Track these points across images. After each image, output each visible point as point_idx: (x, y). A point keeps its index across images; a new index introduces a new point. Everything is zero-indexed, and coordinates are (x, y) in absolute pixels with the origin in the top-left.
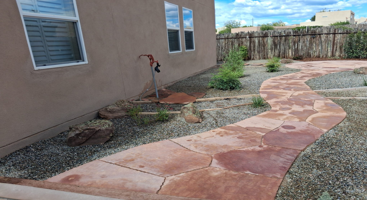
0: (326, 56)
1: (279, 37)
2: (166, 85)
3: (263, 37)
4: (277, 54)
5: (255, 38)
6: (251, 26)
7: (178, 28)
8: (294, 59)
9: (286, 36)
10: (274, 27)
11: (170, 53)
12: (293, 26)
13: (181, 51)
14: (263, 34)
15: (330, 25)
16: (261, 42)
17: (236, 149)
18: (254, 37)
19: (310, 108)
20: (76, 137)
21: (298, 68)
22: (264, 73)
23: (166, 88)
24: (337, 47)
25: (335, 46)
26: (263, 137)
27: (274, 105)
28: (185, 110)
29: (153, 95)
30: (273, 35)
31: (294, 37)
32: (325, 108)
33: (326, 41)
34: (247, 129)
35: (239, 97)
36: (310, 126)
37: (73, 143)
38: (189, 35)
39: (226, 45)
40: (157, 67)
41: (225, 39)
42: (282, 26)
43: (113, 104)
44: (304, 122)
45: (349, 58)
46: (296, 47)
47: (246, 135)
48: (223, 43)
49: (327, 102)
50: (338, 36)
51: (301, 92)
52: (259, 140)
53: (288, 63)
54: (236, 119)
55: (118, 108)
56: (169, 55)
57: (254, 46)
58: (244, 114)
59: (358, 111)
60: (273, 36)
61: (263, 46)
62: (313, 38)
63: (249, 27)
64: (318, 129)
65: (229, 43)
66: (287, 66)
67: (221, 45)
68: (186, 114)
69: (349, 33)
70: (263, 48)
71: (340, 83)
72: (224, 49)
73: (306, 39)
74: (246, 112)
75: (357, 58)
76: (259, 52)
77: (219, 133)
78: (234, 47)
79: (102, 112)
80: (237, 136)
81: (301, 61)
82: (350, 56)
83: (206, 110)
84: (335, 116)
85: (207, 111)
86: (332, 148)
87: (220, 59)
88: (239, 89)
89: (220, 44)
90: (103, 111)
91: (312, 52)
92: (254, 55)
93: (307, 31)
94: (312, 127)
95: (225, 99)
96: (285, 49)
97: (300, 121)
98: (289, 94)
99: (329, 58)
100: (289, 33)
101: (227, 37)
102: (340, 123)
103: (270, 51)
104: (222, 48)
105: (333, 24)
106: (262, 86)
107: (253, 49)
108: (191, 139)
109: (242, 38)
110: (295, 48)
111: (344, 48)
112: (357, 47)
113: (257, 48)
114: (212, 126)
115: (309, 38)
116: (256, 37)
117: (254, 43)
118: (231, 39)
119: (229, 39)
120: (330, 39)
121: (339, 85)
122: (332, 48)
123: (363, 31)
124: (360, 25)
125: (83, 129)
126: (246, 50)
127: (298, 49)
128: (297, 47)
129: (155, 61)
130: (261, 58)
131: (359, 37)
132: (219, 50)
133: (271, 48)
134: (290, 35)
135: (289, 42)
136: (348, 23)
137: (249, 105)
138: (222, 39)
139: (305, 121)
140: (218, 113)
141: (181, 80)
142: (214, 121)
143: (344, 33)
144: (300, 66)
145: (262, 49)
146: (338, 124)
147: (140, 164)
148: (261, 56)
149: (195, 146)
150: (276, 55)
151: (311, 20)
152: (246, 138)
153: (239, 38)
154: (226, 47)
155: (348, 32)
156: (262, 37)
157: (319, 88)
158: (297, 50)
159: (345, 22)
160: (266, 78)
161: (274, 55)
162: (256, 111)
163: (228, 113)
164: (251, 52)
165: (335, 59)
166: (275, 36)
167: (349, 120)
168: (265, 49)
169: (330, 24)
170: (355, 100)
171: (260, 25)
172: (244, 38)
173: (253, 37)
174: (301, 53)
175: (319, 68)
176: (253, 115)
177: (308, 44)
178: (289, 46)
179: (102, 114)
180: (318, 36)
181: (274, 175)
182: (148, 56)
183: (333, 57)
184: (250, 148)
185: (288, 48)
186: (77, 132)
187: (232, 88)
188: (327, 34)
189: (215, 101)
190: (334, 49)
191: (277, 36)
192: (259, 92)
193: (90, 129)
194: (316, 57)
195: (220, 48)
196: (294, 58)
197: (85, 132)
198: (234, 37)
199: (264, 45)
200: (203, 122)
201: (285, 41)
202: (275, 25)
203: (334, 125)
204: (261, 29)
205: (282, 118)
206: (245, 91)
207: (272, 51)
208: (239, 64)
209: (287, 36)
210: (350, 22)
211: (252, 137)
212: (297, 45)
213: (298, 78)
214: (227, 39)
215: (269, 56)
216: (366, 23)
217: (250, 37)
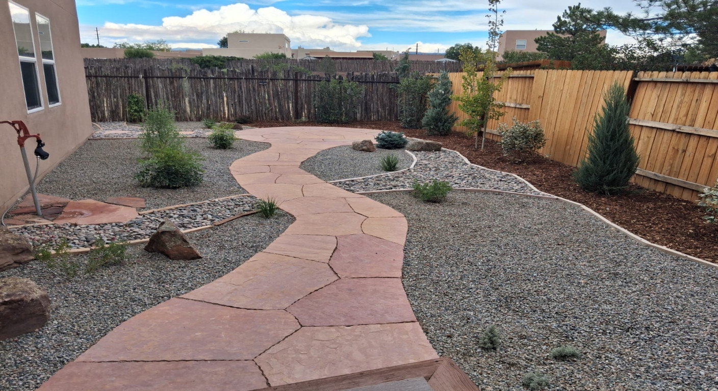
0: (288, 118)
1: (202, 79)
3: (173, 78)
4: (202, 111)
5: (155, 79)
7: (34, 60)
9: (216, 78)
10: (153, 53)
11: (28, 112)
13: (43, 107)
14: (171, 72)
15: (255, 57)
24: (302, 104)
25: (299, 102)
26: (330, 266)
30: (190, 75)
31: (231, 82)
33: (285, 92)
40: (39, 147)
45: (324, 123)
46: (236, 101)
50: (301, 86)
56: (28, 116)
57: (157, 96)
60: (191, 78)
62: (263, 85)
70: (173, 99)
73: (252, 86)
78: (114, 94)
91: (264, 111)
93: (251, 72)
96: (216, 102)
100: (221, 74)
103: (188, 105)
105: (259, 55)
109: (128, 78)
110: (234, 103)
115: (256, 84)
116: (157, 77)
117: (156, 88)
120: (290, 89)
122: (295, 105)
129: (31, 134)
133: (190, 101)
134: (223, 77)
135: (223, 90)
136: (283, 56)
139: (363, 232)
143: (311, 80)
150: (200, 113)
151: (219, 44)
153: (122, 77)
155: (317, 79)
156: (169, 78)
158: (237, 106)
159: (280, 54)
166: (194, 78)
173: (152, 78)
174: (247, 112)
177: (256, 95)
178: (223, 98)
180: (271, 83)
182: (13, 124)
183: (299, 120)
185: (222, 101)
188: (285, 80)
190: (298, 106)
192: (244, 190)
194: (271, 120)
199: (176, 94)
201: (215, 89)
207: (192, 105)
209: (219, 78)
212: (238, 97)
216: (312, 58)
217: (145, 77)
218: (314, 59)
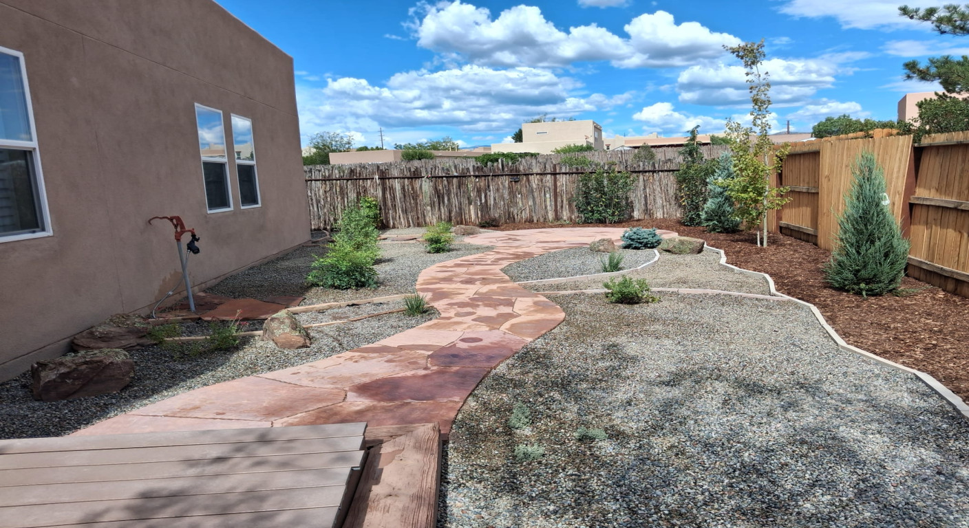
0: (545, 219)
1: (444, 178)
2: (203, 285)
3: (412, 178)
4: (445, 214)
5: (393, 180)
6: (377, 148)
7: (225, 160)
8: (483, 226)
9: (460, 177)
10: (435, 153)
11: (209, 212)
12: (476, 150)
13: (232, 208)
14: (410, 171)
15: (554, 152)
16: (408, 190)
17: (385, 376)
18: (391, 178)
19: (507, 310)
20: (59, 380)
21: (490, 245)
22: (422, 254)
23: (204, 291)
24: (562, 201)
25: (559, 200)
26: (429, 356)
27: (446, 310)
28: (275, 324)
29: (184, 306)
30: (431, 174)
31: (477, 180)
32: (532, 309)
33: (541, 189)
34: (401, 348)
35: (377, 299)
36: (507, 336)
37: (53, 394)
38: (246, 174)
39: (328, 195)
40: (192, 242)
41: (324, 180)
42: (452, 149)
43: (105, 323)
44: (497, 331)
45: (587, 223)
46: (483, 201)
47: (400, 357)
48: (319, 190)
49: (536, 299)
50: (561, 180)
51: (494, 287)
52: (423, 362)
53: (469, 234)
54: (376, 336)
55: (118, 330)
56: (208, 216)
57: (394, 198)
58: (392, 327)
59: (585, 311)
60: (432, 177)
61: (413, 197)
62: (515, 182)
63: (372, 149)
64: (518, 338)
65: (334, 190)
66: (468, 240)
67: (315, 194)
68: (278, 333)
69: (582, 173)
70: (412, 202)
71: (563, 269)
72: (322, 203)
73: (502, 183)
74: (395, 324)
75: (602, 222)
76: (405, 211)
77: (351, 359)
78: (348, 199)
79: (82, 340)
80: (385, 359)
81: (495, 230)
82: (588, 218)
83: (314, 325)
84: (548, 320)
85: (315, 327)
86: (537, 362)
87: (316, 227)
88: (375, 285)
89: (313, 192)
90: (83, 337)
91: (515, 212)
92: (394, 219)
93: (500, 166)
94: (510, 336)
95: (348, 305)
96: (461, 204)
97: (490, 330)
98: (471, 291)
99: (550, 224)
100: (466, 171)
101: (329, 176)
102: (554, 328)
103: (429, 208)
104: (318, 202)
105: (559, 149)
106: (420, 279)
107: (392, 205)
108: (299, 371)
109: (363, 179)
110: (481, 203)
111: (575, 203)
112: (598, 200)
113: (401, 202)
114: (333, 350)
115: (506, 181)
116: (395, 178)
117: (393, 191)
118: (338, 182)
119: (334, 181)
120: (548, 184)
121: (562, 271)
122: (553, 203)
123: (606, 168)
124: (615, 153)
125: (76, 364)
126: (375, 205)
127: (487, 205)
128: (486, 201)
129: (187, 229)
130: (411, 224)
131: (600, 183)
132: (311, 206)
133: (431, 203)
134: (468, 174)
135: (468, 189)
136: (589, 148)
137: (398, 312)
138: (315, 180)
139: (499, 329)
140: (339, 329)
141: (234, 273)
142: (335, 343)
143: (572, 173)
144: (494, 240)
145: (410, 203)
146: (551, 330)
147: (215, 411)
148: (410, 220)
149: (310, 379)
150: (443, 217)
151: (513, 138)
152: (399, 361)
153: (356, 179)
154: (329, 199)
155: (580, 171)
156: (408, 178)
157: (527, 278)
158: (485, 208)
159: (585, 145)
160: (426, 265)
161: (440, 218)
162: (414, 321)
163: (359, 328)
164: (389, 210)
165: (562, 226)
166: (436, 177)
167: (568, 323)
168: (419, 205)
169: (554, 149)
170: (584, 294)
171: (401, 146)
172: (369, 179)
173: (389, 179)
174: (495, 214)
175: (531, 242)
176: (408, 328)
177: (507, 193)
178: (468, 199)
179: (82, 344)
180: (525, 178)
181: (450, 399)
182: (171, 219)
183: (558, 222)
184: (409, 373)
185: (467, 202)
186: (63, 370)
187: (360, 285)
188: (541, 174)
189: (329, 311)
190: (558, 204)
191: (442, 177)
192: (415, 291)
193: (93, 361)
194: (525, 222)
195: (314, 201)
196: (480, 223)
197: (80, 368)
198: (345, 177)
199: (415, 197)
200: (314, 345)
201: (459, 188)
202: (435, 148)
203: (543, 332)
204: (403, 156)
205: (460, 328)
206: (387, 289)
207: (433, 209)
208: (367, 235)
209: (463, 177)
210: (593, 146)
211: (412, 358)
212: (486, 197)
213: (489, 262)
214: (329, 180)
215: (428, 220)
216: (626, 148)
217: (383, 178)
218: (629, 149)
